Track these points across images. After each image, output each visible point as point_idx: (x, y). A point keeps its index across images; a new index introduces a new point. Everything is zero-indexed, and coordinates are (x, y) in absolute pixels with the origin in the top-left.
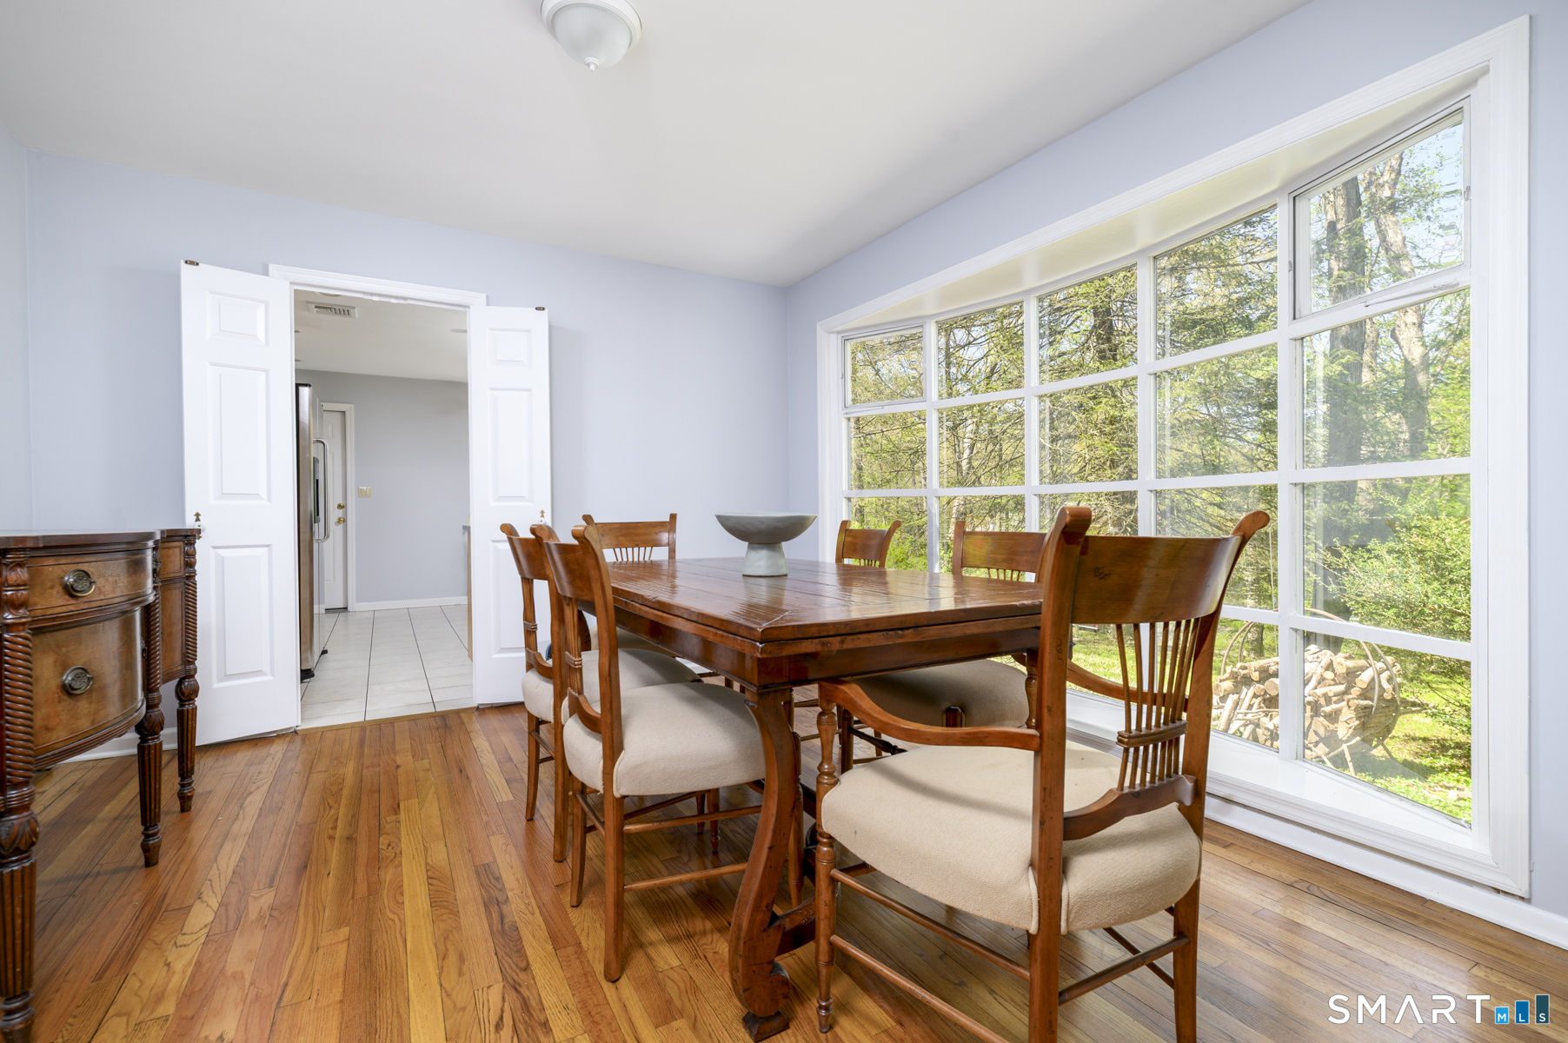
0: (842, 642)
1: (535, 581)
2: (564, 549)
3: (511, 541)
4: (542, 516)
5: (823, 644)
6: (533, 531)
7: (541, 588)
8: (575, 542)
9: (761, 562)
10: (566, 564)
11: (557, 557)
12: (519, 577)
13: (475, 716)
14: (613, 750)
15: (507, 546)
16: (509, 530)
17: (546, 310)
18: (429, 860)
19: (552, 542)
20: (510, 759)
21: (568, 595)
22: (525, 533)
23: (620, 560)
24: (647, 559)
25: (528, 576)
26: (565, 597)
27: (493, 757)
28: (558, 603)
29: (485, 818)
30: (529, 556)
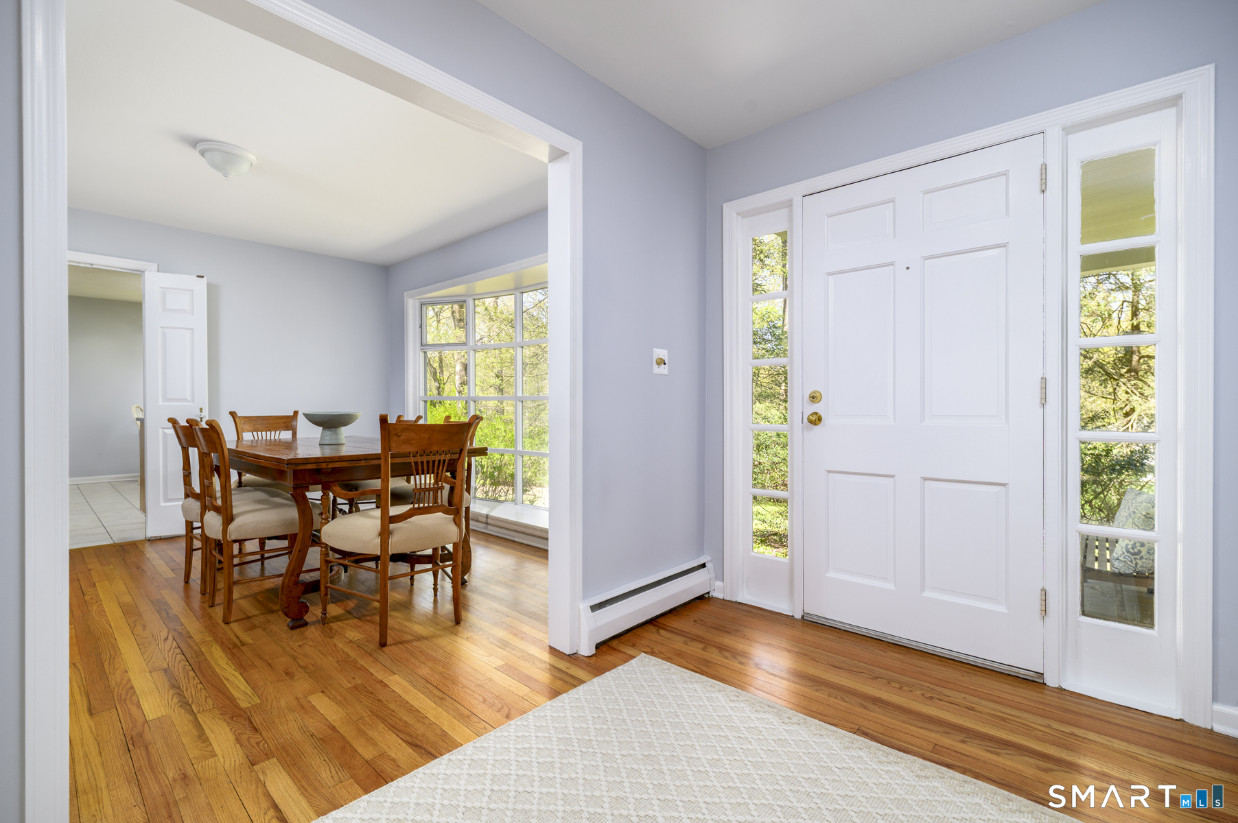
0: (327, 465)
1: (189, 448)
2: (203, 430)
3: (175, 428)
4: (201, 412)
5: (318, 466)
6: (188, 421)
7: (194, 453)
8: (208, 427)
9: (329, 436)
10: (204, 437)
11: (199, 434)
12: (180, 447)
13: (147, 544)
14: (228, 519)
15: (172, 431)
16: (173, 421)
17: (205, 278)
18: (120, 601)
19: (197, 427)
20: (175, 561)
21: (206, 452)
22: (183, 423)
23: (256, 438)
24: (276, 437)
25: (185, 446)
26: (204, 453)
27: (162, 561)
28: (203, 456)
29: (156, 584)
30: (186, 435)
